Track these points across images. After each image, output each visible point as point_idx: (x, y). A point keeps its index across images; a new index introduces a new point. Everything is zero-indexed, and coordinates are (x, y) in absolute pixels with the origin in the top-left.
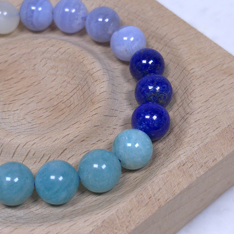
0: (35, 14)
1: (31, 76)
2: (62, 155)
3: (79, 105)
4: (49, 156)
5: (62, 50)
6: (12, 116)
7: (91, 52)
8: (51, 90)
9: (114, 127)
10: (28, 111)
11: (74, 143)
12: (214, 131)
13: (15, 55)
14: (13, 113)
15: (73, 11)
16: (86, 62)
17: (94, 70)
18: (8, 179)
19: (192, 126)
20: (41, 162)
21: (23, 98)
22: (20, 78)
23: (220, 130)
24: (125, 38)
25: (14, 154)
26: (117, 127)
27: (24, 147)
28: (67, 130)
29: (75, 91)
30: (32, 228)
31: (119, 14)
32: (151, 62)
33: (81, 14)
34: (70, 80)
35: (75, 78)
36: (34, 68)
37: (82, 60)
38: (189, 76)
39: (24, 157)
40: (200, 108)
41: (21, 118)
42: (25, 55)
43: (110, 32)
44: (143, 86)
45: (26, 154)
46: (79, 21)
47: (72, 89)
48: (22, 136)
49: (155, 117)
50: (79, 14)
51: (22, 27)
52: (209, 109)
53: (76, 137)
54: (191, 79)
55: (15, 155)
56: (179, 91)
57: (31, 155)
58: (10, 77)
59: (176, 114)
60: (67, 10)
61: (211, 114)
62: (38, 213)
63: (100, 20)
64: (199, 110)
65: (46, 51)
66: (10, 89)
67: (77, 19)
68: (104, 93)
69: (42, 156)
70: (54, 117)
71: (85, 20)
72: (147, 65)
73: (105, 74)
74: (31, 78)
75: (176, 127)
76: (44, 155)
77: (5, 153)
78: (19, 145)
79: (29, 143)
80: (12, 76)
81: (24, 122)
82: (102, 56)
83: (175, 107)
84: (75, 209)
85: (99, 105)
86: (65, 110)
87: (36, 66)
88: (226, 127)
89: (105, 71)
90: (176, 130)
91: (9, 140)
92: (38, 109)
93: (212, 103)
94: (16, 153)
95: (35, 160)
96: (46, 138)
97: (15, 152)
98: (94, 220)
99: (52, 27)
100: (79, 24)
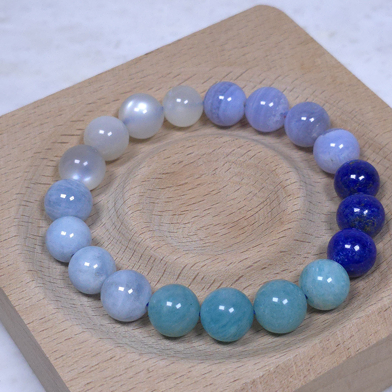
0: (223, 105)
1: (209, 182)
2: (237, 283)
4: (221, 282)
5: (251, 154)
6: (181, 230)
7: (288, 158)
8: (232, 202)
9: (306, 255)
10: (201, 226)
11: (253, 269)
13: (193, 154)
14: (183, 226)
15: (271, 105)
17: (288, 182)
18: (169, 304)
20: (210, 289)
21: (196, 209)
22: (196, 184)
24: (333, 145)
25: (179, 275)
26: (309, 255)
27: (192, 268)
28: (246, 253)
29: (261, 206)
30: (192, 364)
31: (329, 113)
32: (361, 178)
33: (281, 109)
34: (257, 191)
36: (214, 172)
37: (274, 168)
39: (191, 280)
41: (191, 234)
42: (205, 156)
43: (314, 135)
44: (346, 207)
45: (193, 277)
46: (278, 118)
48: (191, 255)
49: (357, 248)
50: (277, 108)
51: (205, 120)
53: (256, 262)
55: (180, 277)
57: (199, 279)
58: (184, 182)
59: (386, 246)
60: (263, 103)
62: (201, 349)
63: (304, 119)
65: (231, 152)
66: (182, 197)
67: (275, 115)
68: (297, 212)
69: (212, 281)
71: (285, 117)
72: (356, 181)
73: (301, 187)
74: (210, 185)
76: (214, 280)
77: (168, 273)
78: (186, 266)
79: (198, 264)
80: (186, 181)
81: (195, 238)
82: (302, 165)
83: (387, 238)
84: (245, 350)
85: (289, 226)
86: (246, 228)
87: (217, 171)
89: (302, 183)
90: (384, 266)
91: (175, 258)
92: (214, 224)
94: (182, 275)
95: (204, 285)
96: (219, 260)
97: (180, 273)
98: (266, 364)
99: (243, 123)
100: (277, 121)
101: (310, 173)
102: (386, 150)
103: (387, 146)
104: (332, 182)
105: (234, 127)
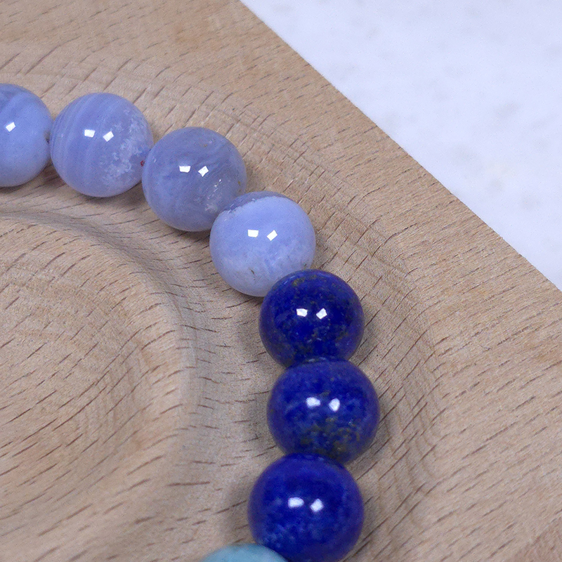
3: (100, 442)
7: (151, 266)
8: (24, 384)
9: (199, 517)
12: (493, 554)
15: (108, 136)
16: (130, 305)
17: (152, 332)
19: (427, 535)
23: (510, 551)
33: (130, 147)
34: (81, 355)
35: (96, 350)
37: (119, 298)
38: (433, 363)
40: (458, 475)
43: (211, 207)
46: (125, 167)
47: (86, 385)
50: (123, 147)
52: (484, 477)
54: (438, 373)
56: (400, 406)
60: (89, 133)
61: (488, 497)
63: (185, 169)
64: (454, 481)
67: (118, 163)
68: (176, 412)
70: (24, 478)
71: (142, 164)
73: (184, 344)
75: (384, 529)
85: (156, 451)
86: (56, 454)
88: (531, 541)
89: (186, 332)
90: (382, 540)
93: (492, 458)
100: (124, 176)
101: (206, 295)
102: (374, 236)
103: (376, 227)
104: (255, 312)
105: (28, 189)
